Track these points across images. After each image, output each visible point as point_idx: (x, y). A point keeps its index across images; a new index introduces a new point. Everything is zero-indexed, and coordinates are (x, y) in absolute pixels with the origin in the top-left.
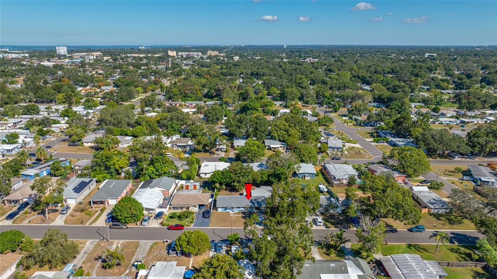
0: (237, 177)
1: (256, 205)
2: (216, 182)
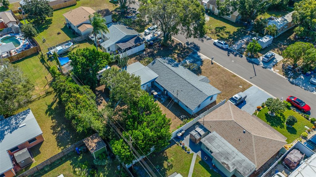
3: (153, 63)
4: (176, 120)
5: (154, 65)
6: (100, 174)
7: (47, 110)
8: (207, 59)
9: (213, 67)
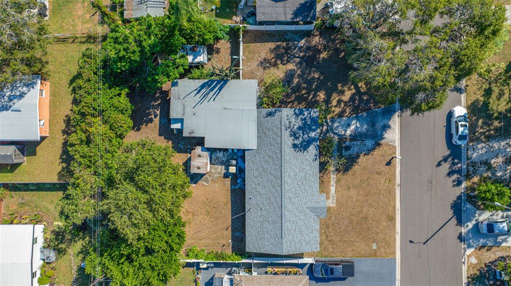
3: (270, 114)
4: (225, 233)
5: (269, 118)
6: (86, 237)
7: (74, 76)
8: (392, 144)
9: (379, 173)
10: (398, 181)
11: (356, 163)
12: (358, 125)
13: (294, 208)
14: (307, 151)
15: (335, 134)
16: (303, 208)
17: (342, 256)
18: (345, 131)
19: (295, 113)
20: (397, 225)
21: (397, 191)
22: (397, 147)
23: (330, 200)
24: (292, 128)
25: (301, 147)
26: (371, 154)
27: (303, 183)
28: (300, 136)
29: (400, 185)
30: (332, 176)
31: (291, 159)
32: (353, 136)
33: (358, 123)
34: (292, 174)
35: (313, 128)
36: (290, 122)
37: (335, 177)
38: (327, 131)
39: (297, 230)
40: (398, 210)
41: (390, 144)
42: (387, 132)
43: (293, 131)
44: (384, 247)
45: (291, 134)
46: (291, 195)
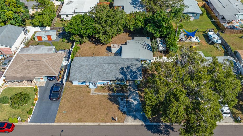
0: (103, 27)
1: (129, 76)
2: (74, 34)
5: (136, 60)
8: (125, 121)
9: (107, 114)
10: (102, 124)
11: (114, 103)
12: (135, 104)
13: (93, 68)
14: (120, 74)
15: (130, 94)
16: (93, 72)
17: (63, 97)
18: (132, 98)
19: (138, 68)
20: (74, 124)
21: (96, 123)
22: (123, 123)
23: (94, 92)
24: (132, 66)
25: (122, 71)
26: (118, 110)
27: (105, 72)
28: (128, 70)
29: (99, 125)
30: (107, 93)
31: (117, 66)
32: (129, 102)
33: (136, 104)
34: (109, 67)
35: (132, 77)
36: (134, 66)
37: (107, 94)
38: (131, 91)
39: (82, 70)
40: (84, 124)
41: (125, 120)
42: (132, 118)
43: (129, 67)
44: (63, 116)
45: (128, 66)
46: (99, 67)
